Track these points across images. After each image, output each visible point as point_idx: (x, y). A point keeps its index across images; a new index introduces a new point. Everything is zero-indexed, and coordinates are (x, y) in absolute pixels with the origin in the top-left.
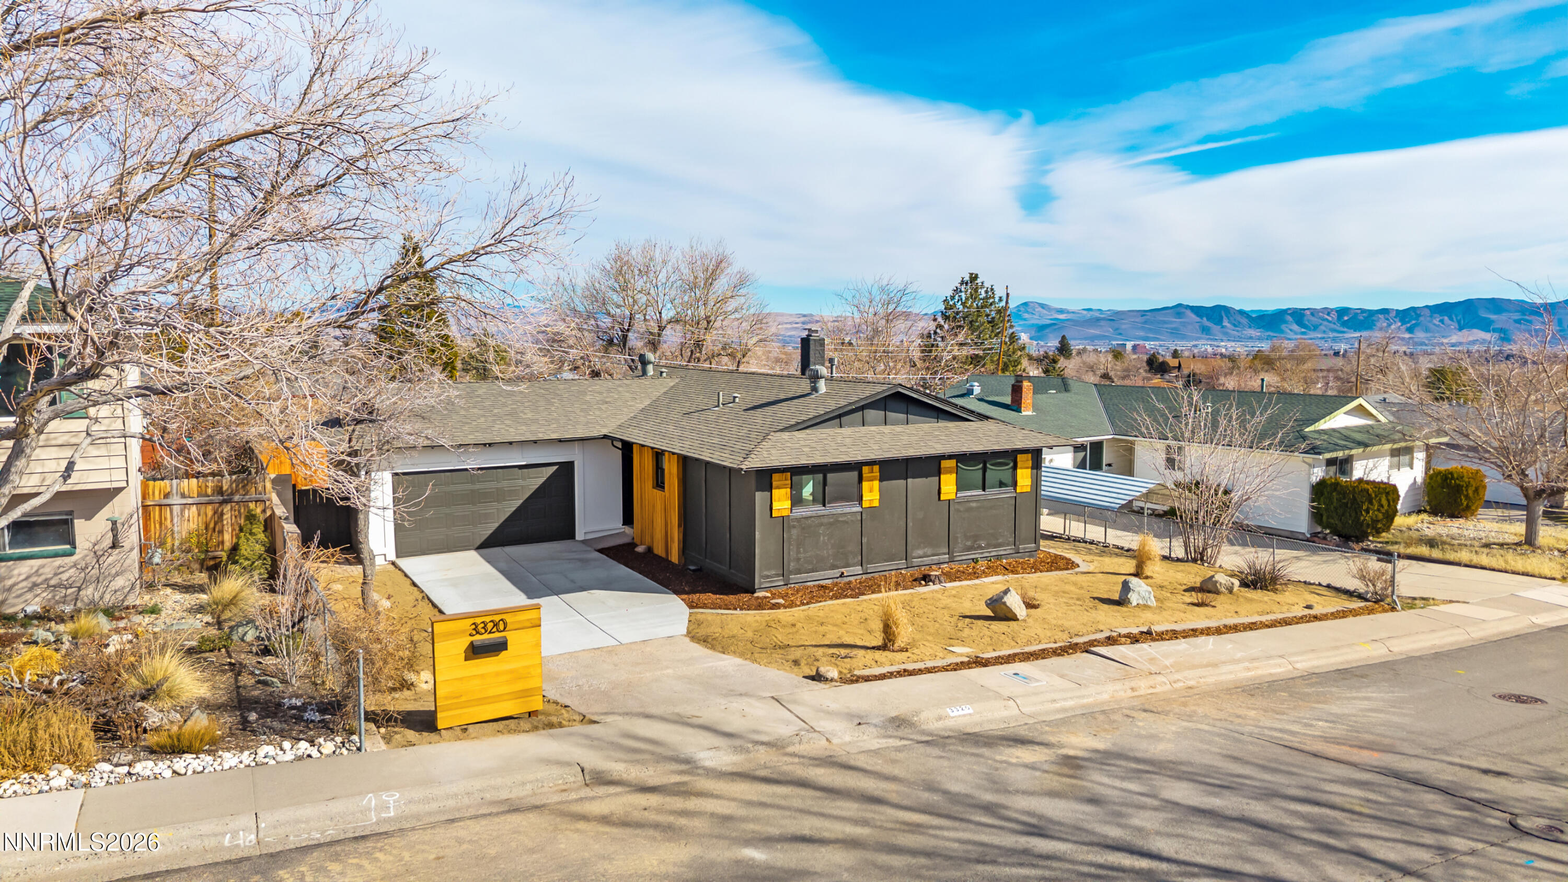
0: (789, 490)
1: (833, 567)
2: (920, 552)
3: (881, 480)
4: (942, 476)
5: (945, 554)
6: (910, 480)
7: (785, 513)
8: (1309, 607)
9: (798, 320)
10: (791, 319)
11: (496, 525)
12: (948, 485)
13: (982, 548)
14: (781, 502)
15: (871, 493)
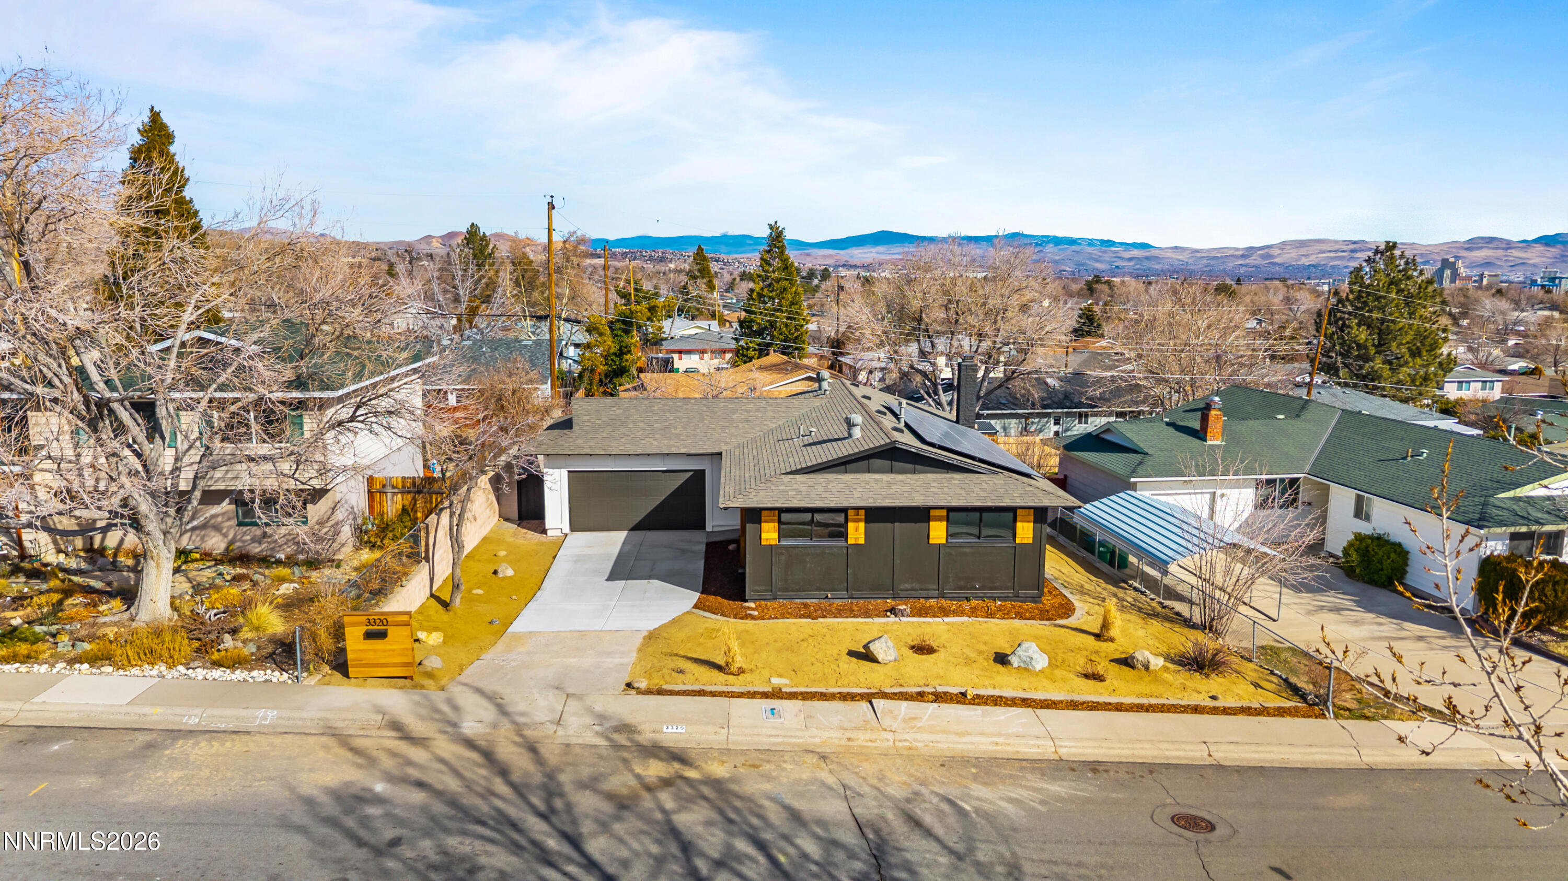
0: (776, 524)
1: (820, 590)
2: (907, 586)
3: (866, 522)
4: (931, 523)
5: (935, 590)
6: (896, 524)
7: (773, 543)
8: (1214, 698)
11: (645, 514)
12: (938, 532)
13: (977, 589)
14: (769, 534)
15: (857, 532)
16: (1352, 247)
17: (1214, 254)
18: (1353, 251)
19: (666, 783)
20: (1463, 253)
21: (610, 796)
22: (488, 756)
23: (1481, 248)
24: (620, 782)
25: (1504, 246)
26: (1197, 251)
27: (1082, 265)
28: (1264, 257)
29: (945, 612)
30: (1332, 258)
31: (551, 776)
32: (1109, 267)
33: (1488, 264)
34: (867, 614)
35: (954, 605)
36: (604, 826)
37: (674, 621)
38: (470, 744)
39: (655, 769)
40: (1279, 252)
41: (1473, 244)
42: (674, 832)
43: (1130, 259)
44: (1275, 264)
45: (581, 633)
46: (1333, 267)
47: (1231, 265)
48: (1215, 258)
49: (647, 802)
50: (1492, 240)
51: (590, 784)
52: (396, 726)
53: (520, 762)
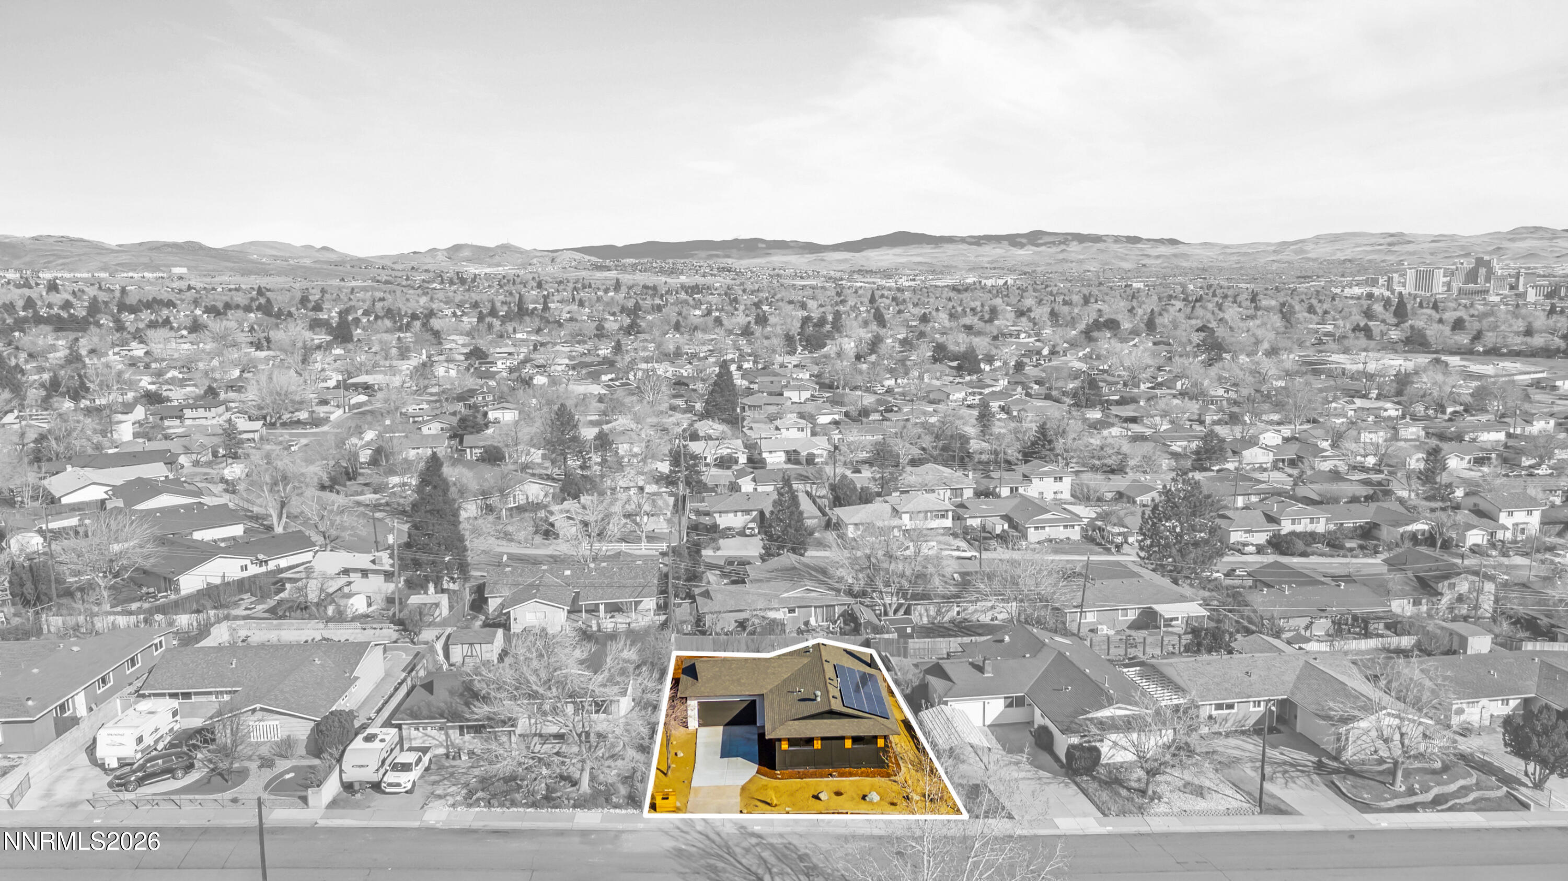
0: (787, 742)
1: (804, 766)
2: (837, 763)
3: (821, 743)
4: (846, 742)
5: (848, 765)
6: (832, 743)
7: (786, 750)
9: (1382, 241)
10: (1373, 240)
11: (731, 719)
12: (848, 744)
13: (864, 764)
14: (785, 746)
15: (818, 745)
16: (1389, 240)
17: (1244, 250)
18: (1390, 244)
19: (758, 844)
20: (1506, 244)
21: (744, 848)
22: (707, 837)
23: (1526, 238)
24: (745, 844)
25: (1550, 236)
26: (1227, 247)
27: (1107, 264)
28: (1296, 252)
29: (851, 775)
30: (1368, 252)
31: (726, 843)
32: (1135, 266)
33: (1532, 255)
34: (821, 777)
35: (854, 770)
36: (744, 856)
37: (750, 781)
38: (700, 833)
39: (754, 841)
40: (1312, 246)
41: (1516, 234)
42: (761, 858)
43: (1158, 257)
44: (1308, 259)
45: (718, 787)
46: (1370, 261)
47: (1262, 261)
48: (1245, 254)
49: (753, 850)
50: (1537, 229)
51: (737, 845)
52: (678, 828)
53: (717, 839)
